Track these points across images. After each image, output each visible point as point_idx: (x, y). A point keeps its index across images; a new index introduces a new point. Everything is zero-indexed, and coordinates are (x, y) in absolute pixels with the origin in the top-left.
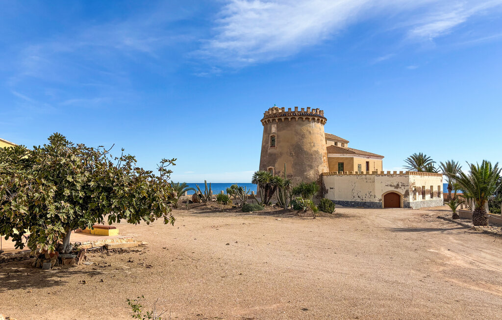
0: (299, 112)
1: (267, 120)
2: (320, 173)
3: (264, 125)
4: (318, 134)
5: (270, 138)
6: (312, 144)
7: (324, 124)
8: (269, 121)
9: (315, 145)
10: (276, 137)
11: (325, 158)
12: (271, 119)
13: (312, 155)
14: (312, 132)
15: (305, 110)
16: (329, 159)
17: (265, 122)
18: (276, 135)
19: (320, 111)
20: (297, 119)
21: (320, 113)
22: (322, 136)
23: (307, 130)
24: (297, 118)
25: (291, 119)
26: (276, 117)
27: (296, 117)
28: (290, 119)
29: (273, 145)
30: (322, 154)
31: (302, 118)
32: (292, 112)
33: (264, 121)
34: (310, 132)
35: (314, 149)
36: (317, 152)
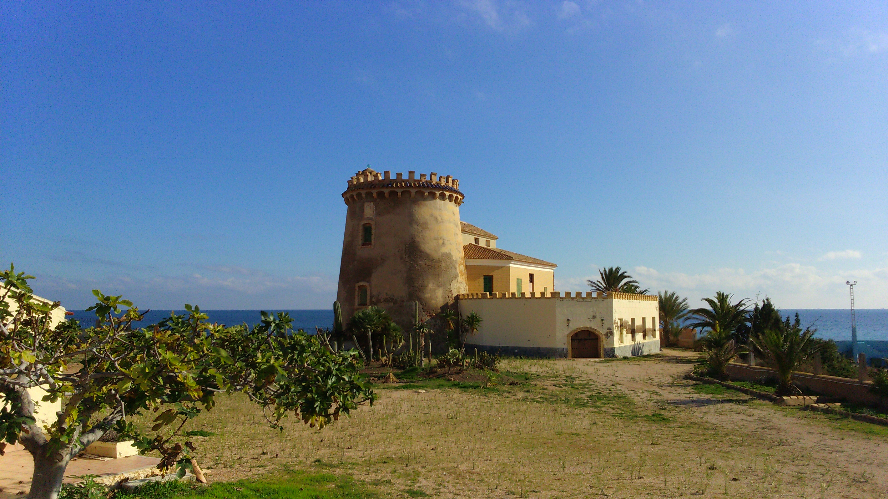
0: (416, 181)
1: (355, 194)
2: (455, 295)
3: (347, 202)
4: (450, 222)
5: (361, 228)
6: (441, 242)
7: (459, 204)
8: (359, 195)
9: (446, 242)
10: (373, 227)
11: (462, 267)
12: (363, 192)
13: (439, 261)
14: (439, 218)
15: (428, 178)
16: (469, 268)
17: (352, 197)
18: (373, 223)
19: (453, 181)
20: (413, 194)
21: (453, 184)
22: (457, 226)
23: (432, 215)
24: (413, 191)
25: (403, 193)
26: (375, 187)
27: (410, 190)
28: (400, 194)
29: (367, 241)
30: (456, 261)
31: (423, 193)
32: (404, 181)
33: (348, 195)
34: (436, 219)
35: (444, 250)
36: (448, 256)
